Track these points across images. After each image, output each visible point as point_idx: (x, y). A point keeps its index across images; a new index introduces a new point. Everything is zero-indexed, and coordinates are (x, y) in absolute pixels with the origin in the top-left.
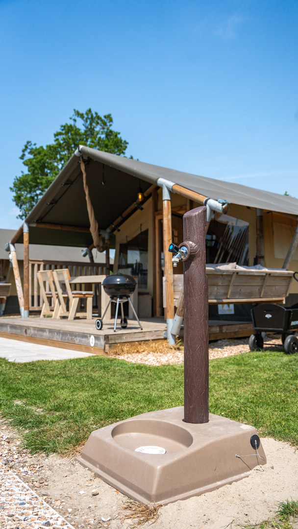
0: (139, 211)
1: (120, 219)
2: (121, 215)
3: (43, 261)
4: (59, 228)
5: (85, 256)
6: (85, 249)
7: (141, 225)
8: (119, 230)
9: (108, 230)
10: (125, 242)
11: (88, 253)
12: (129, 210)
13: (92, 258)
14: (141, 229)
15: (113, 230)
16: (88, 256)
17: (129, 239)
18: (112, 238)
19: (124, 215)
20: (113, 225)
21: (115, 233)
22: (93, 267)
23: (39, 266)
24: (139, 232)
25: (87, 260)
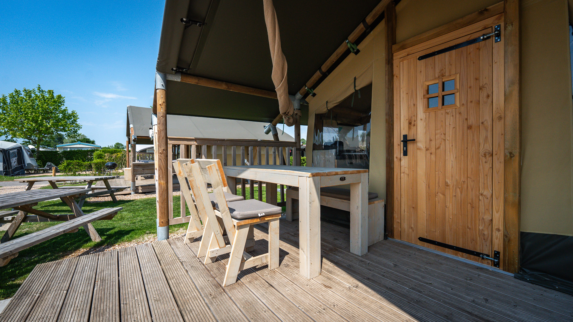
0: (352, 56)
1: (318, 74)
2: (320, 69)
3: (196, 140)
4: (223, 87)
5: (267, 133)
6: (267, 124)
7: (355, 79)
8: (314, 95)
9: (299, 96)
10: (324, 110)
11: (271, 129)
12: (333, 58)
13: (276, 135)
14: (355, 87)
15: (306, 95)
16: (271, 133)
17: (331, 106)
18: (304, 108)
19: (324, 68)
20: (306, 86)
21: (309, 99)
22: (278, 147)
23: (188, 148)
24: (352, 91)
25: (270, 137)
